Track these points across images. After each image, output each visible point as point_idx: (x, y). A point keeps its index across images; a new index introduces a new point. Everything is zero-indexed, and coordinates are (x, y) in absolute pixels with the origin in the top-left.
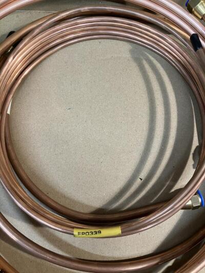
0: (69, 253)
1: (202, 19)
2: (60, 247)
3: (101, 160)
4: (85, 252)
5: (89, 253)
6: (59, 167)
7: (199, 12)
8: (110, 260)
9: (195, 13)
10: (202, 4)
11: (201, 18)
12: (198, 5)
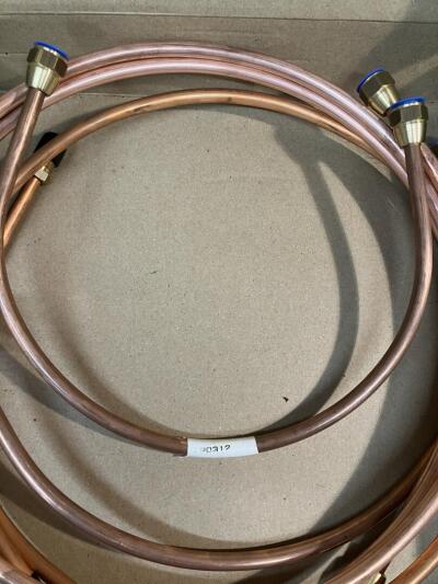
0: (158, 537)
1: (385, 115)
2: (140, 527)
3: (214, 366)
4: (187, 535)
5: (194, 536)
6: (136, 380)
7: (381, 104)
8: (233, 547)
9: (373, 104)
10: (385, 90)
11: (382, 112)
12: (378, 92)
